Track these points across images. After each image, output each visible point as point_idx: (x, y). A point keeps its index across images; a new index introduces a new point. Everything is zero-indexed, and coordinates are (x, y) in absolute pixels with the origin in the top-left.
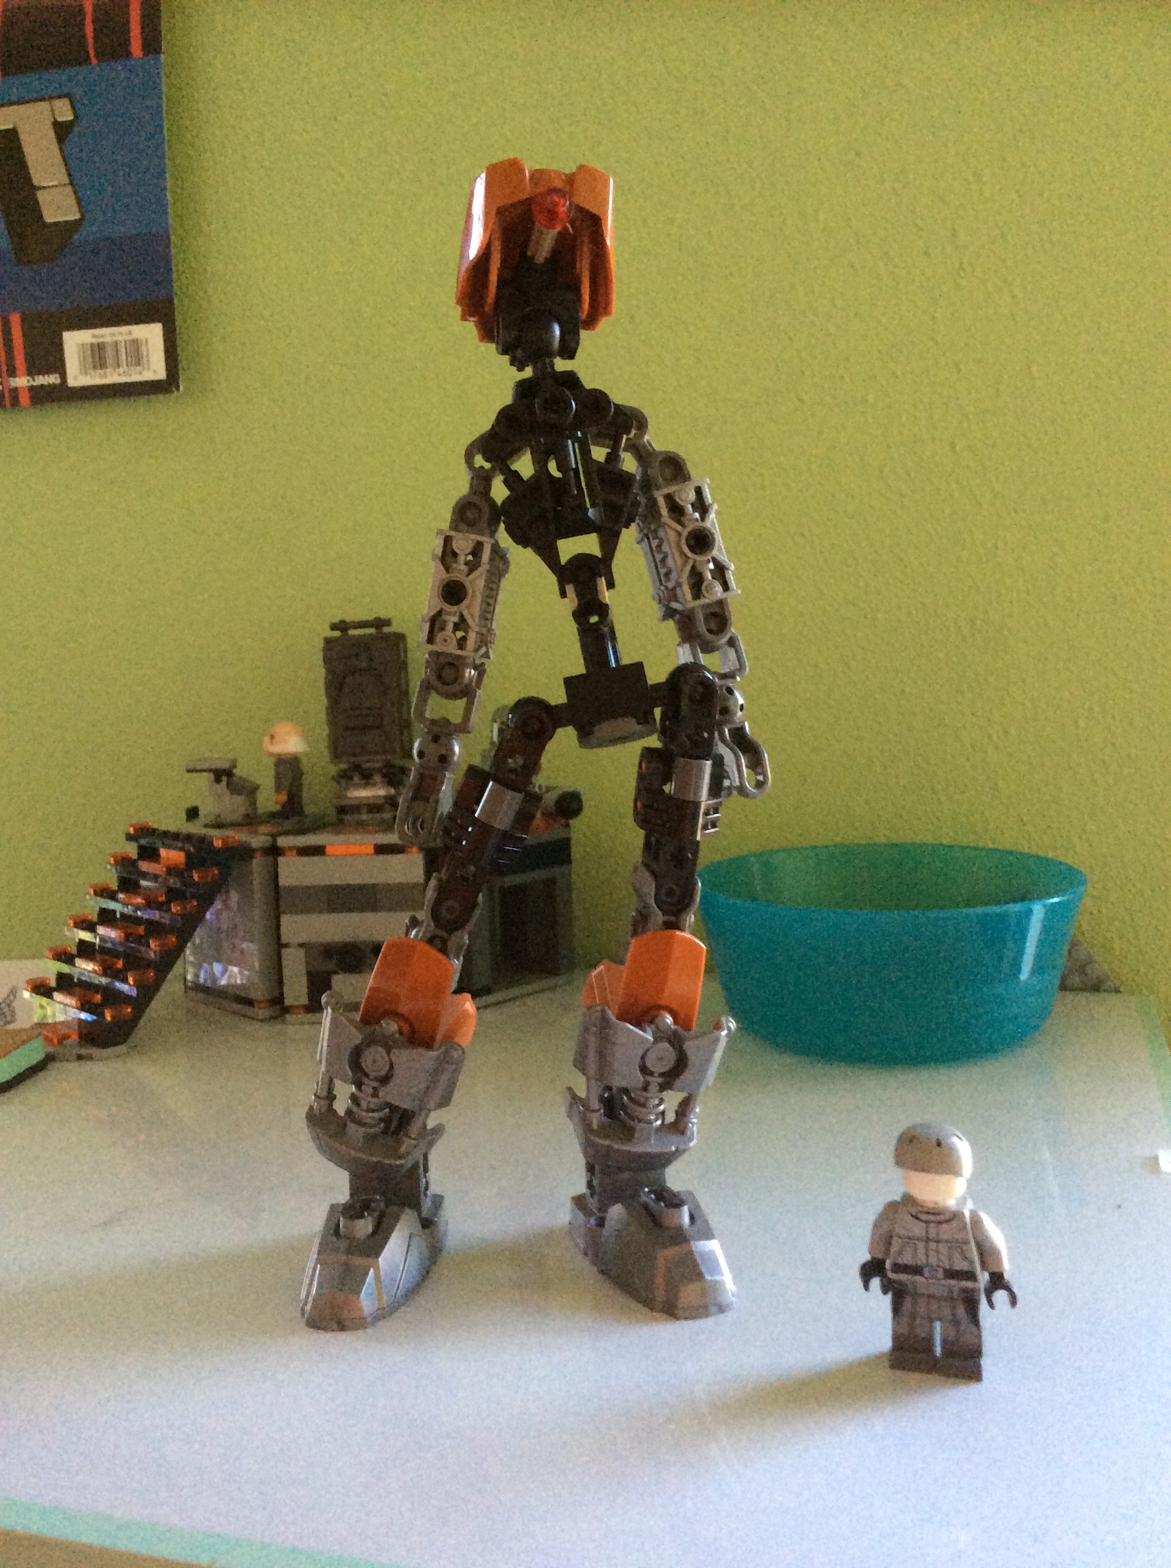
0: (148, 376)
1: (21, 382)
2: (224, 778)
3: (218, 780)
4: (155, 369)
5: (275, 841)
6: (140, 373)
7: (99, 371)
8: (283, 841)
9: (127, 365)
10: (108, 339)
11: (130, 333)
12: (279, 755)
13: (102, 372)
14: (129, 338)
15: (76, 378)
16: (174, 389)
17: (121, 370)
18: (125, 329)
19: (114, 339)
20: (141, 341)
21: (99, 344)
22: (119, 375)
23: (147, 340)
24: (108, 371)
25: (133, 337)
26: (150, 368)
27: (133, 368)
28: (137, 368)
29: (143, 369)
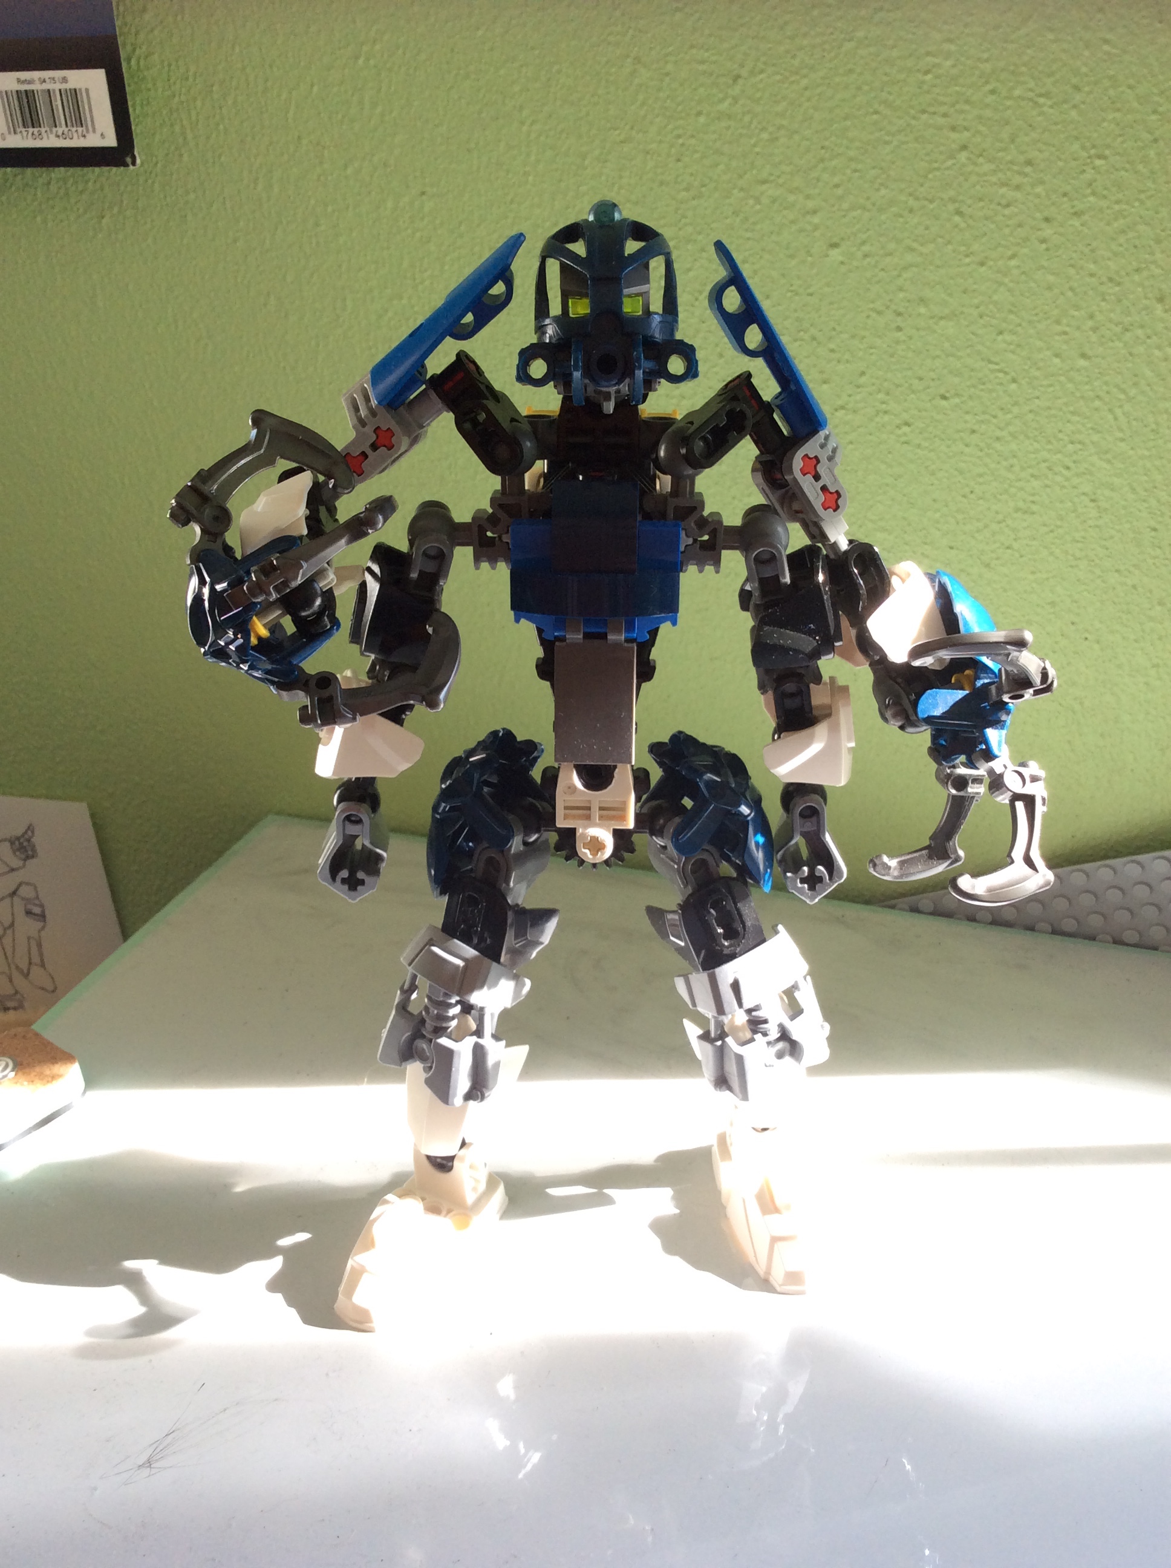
0: (93, 141)
4: (103, 134)
6: (84, 136)
7: (31, 130)
9: (67, 126)
10: (36, 87)
11: (65, 80)
13: (36, 130)
14: (63, 86)
15: (3, 137)
16: (129, 160)
17: (60, 131)
18: (58, 74)
19: (45, 86)
20: (80, 90)
21: (26, 91)
22: (58, 136)
23: (87, 90)
24: (43, 130)
25: (71, 85)
26: (94, 131)
27: (74, 129)
28: (80, 129)
29: (88, 131)
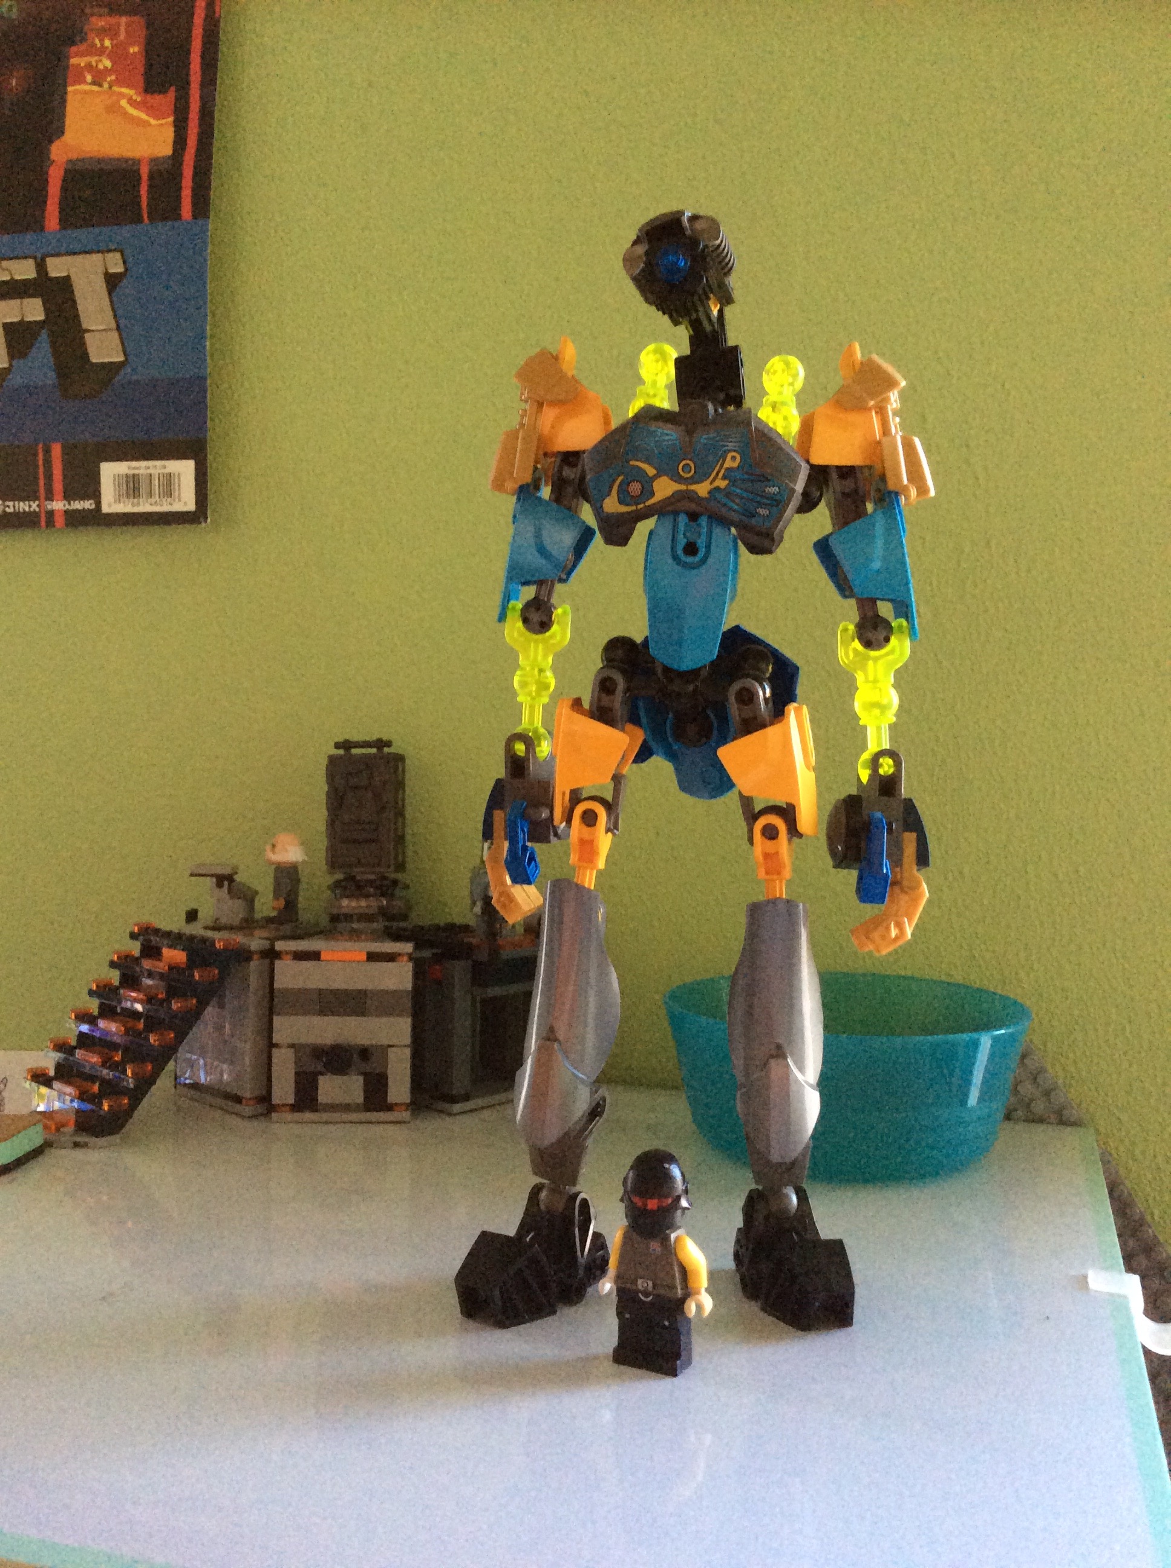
0: (178, 507)
1: (58, 505)
2: (226, 883)
3: (220, 885)
4: (186, 501)
5: (273, 945)
6: (171, 504)
7: (131, 500)
8: (280, 946)
9: (159, 496)
10: (142, 471)
11: (165, 467)
12: (279, 863)
13: (136, 500)
14: (160, 471)
15: (110, 505)
16: (202, 519)
17: (153, 500)
18: (159, 463)
19: (149, 471)
20: (174, 475)
21: (134, 475)
22: (151, 504)
23: (179, 475)
24: (141, 500)
25: (167, 471)
26: (180, 500)
27: (164, 500)
28: (169, 500)
29: (174, 500)
